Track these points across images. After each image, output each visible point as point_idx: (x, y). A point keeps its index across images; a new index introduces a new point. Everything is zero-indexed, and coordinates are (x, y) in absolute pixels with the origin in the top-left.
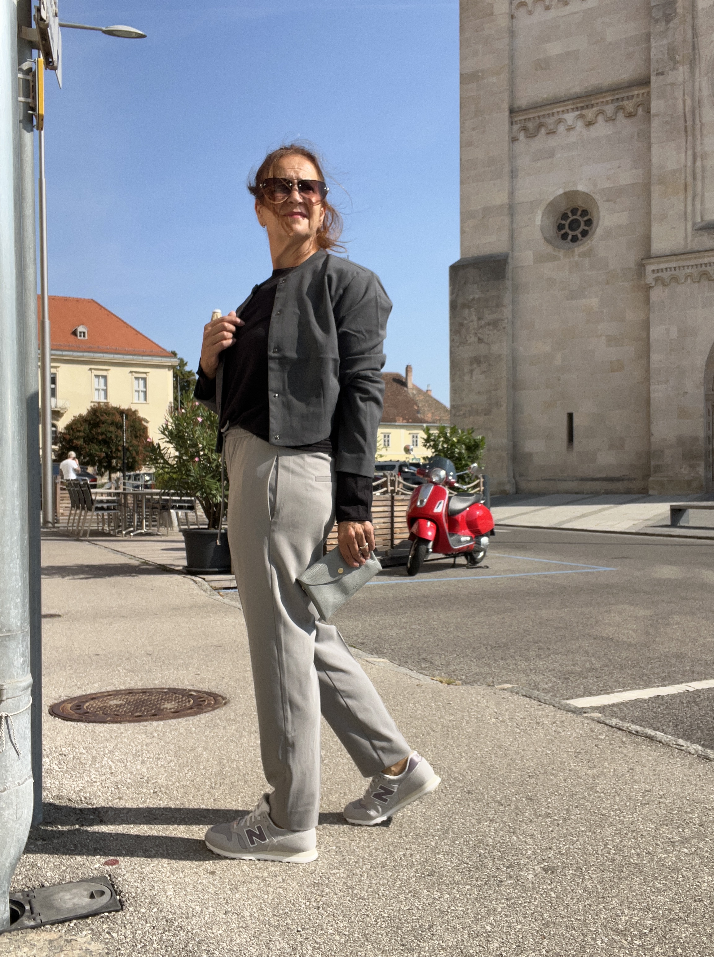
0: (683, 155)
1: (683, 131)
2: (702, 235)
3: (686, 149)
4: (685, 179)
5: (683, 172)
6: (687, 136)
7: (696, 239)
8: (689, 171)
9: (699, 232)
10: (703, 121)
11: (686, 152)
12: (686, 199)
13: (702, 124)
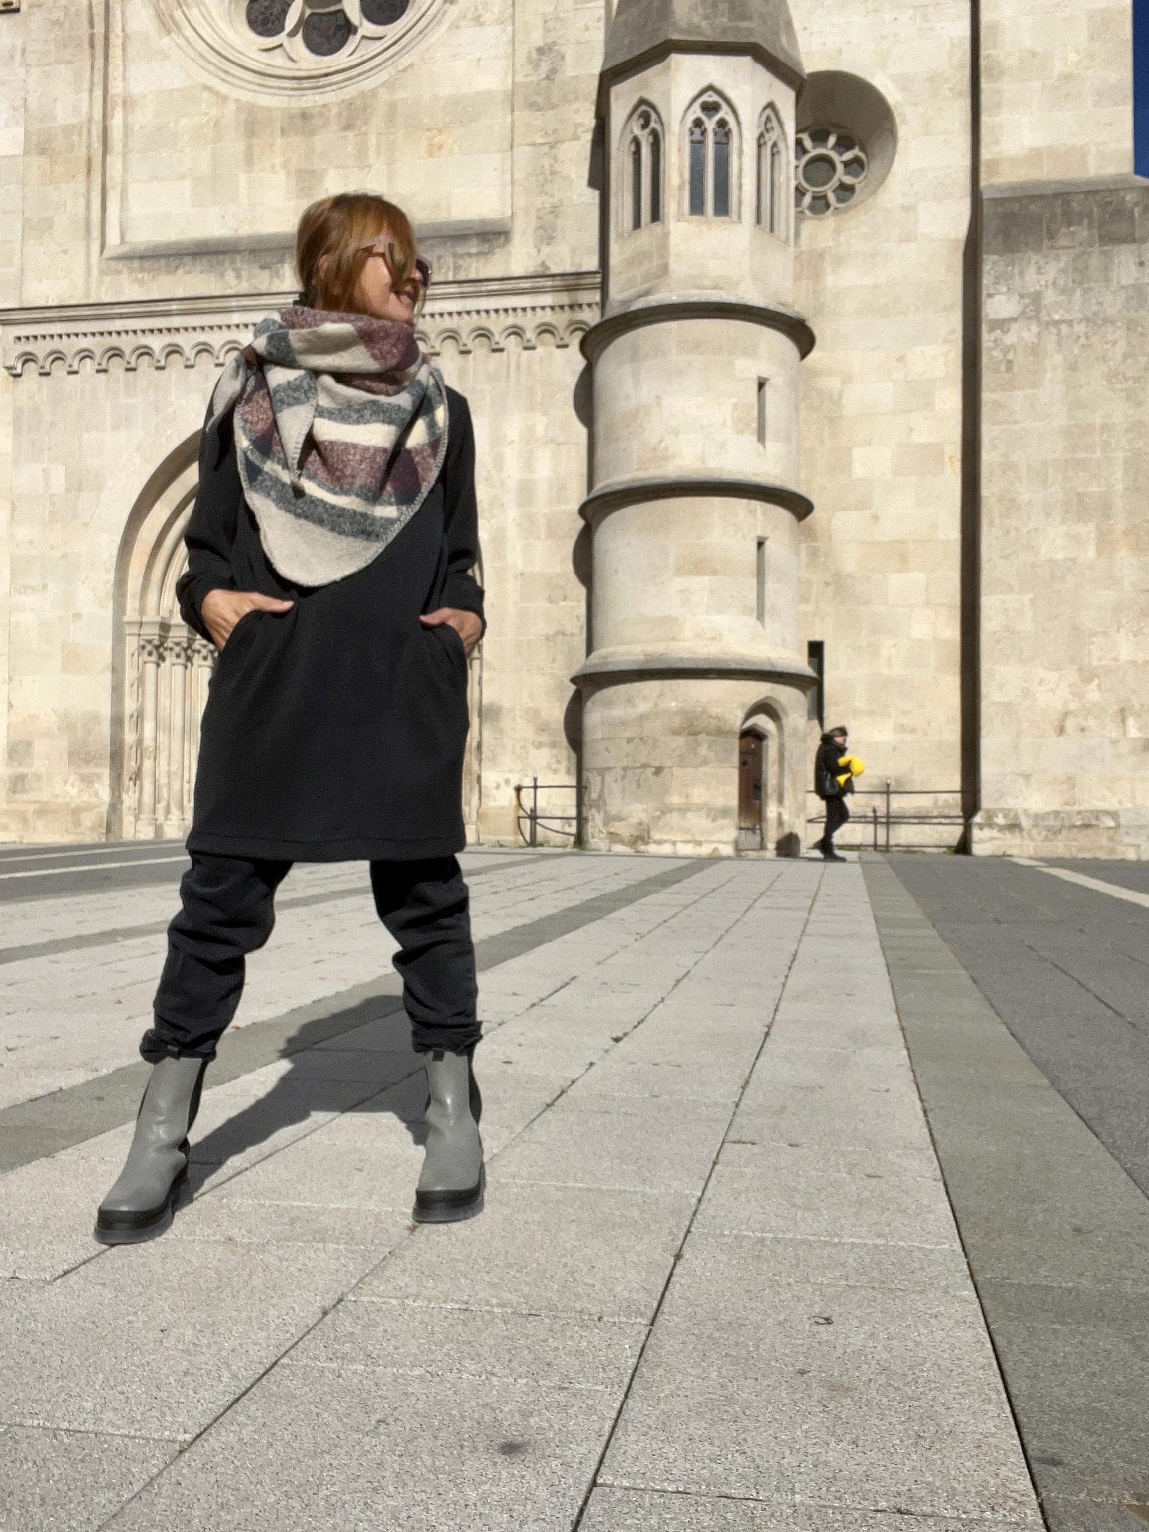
0: (85, 95)
1: (87, 46)
2: (118, 272)
3: (92, 83)
4: (89, 146)
5: (85, 132)
6: (93, 56)
7: (107, 279)
8: (96, 131)
9: (113, 264)
10: (129, 30)
11: (91, 91)
12: (89, 191)
13: (126, 37)
